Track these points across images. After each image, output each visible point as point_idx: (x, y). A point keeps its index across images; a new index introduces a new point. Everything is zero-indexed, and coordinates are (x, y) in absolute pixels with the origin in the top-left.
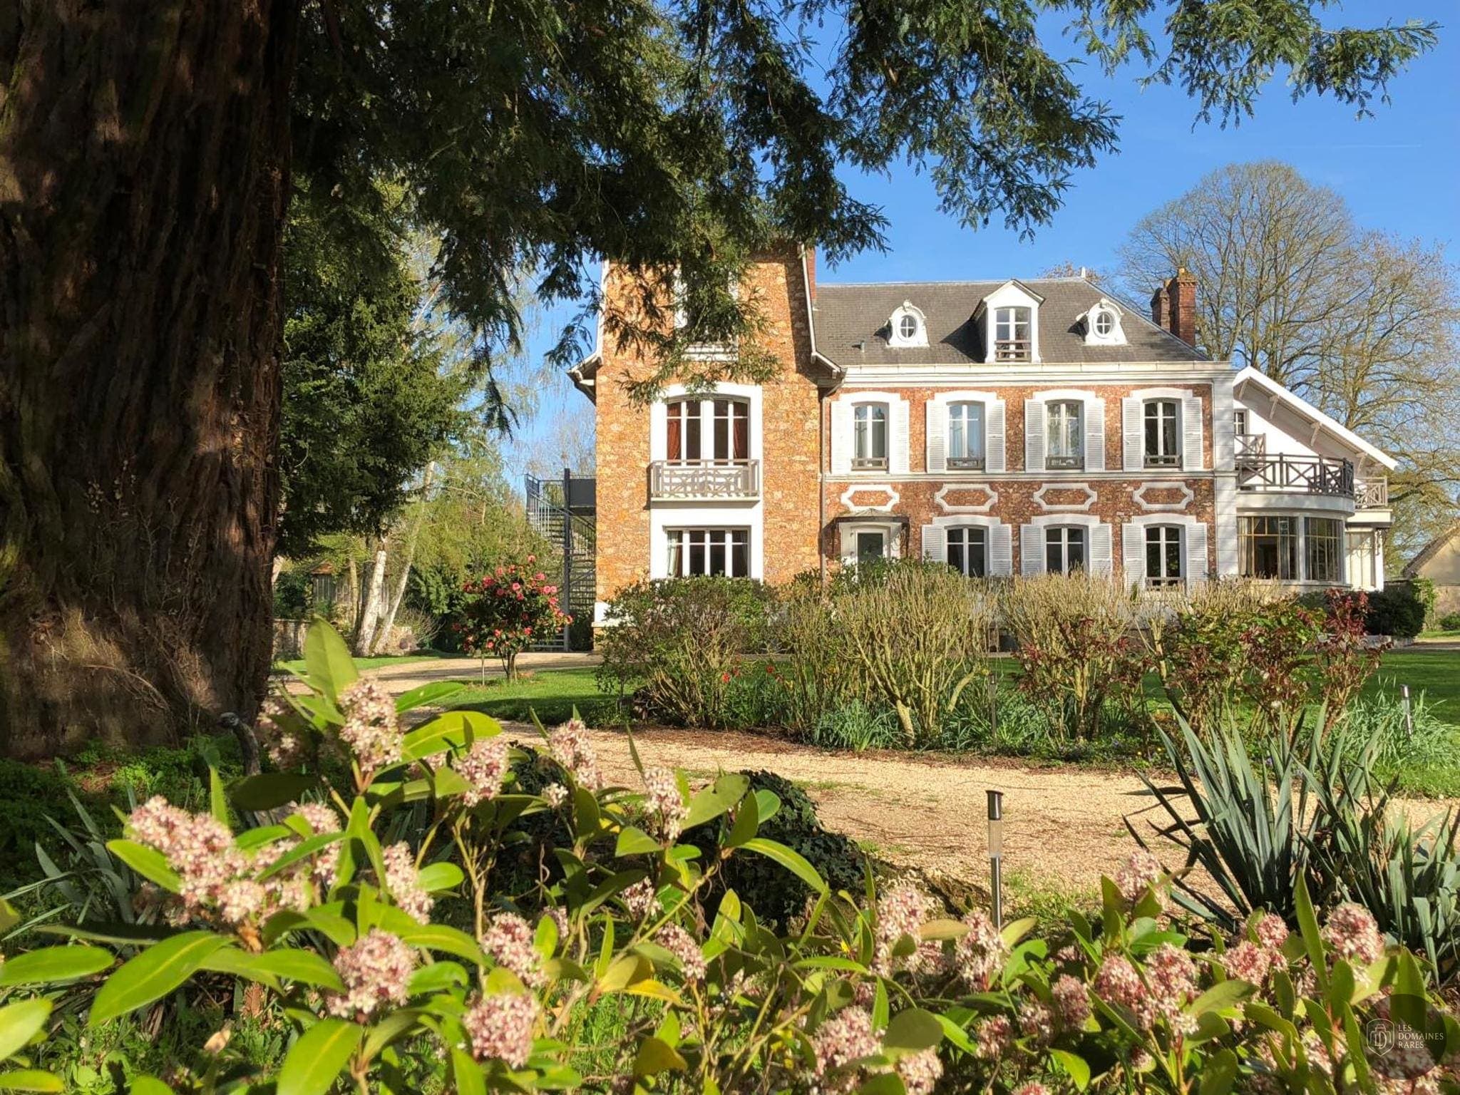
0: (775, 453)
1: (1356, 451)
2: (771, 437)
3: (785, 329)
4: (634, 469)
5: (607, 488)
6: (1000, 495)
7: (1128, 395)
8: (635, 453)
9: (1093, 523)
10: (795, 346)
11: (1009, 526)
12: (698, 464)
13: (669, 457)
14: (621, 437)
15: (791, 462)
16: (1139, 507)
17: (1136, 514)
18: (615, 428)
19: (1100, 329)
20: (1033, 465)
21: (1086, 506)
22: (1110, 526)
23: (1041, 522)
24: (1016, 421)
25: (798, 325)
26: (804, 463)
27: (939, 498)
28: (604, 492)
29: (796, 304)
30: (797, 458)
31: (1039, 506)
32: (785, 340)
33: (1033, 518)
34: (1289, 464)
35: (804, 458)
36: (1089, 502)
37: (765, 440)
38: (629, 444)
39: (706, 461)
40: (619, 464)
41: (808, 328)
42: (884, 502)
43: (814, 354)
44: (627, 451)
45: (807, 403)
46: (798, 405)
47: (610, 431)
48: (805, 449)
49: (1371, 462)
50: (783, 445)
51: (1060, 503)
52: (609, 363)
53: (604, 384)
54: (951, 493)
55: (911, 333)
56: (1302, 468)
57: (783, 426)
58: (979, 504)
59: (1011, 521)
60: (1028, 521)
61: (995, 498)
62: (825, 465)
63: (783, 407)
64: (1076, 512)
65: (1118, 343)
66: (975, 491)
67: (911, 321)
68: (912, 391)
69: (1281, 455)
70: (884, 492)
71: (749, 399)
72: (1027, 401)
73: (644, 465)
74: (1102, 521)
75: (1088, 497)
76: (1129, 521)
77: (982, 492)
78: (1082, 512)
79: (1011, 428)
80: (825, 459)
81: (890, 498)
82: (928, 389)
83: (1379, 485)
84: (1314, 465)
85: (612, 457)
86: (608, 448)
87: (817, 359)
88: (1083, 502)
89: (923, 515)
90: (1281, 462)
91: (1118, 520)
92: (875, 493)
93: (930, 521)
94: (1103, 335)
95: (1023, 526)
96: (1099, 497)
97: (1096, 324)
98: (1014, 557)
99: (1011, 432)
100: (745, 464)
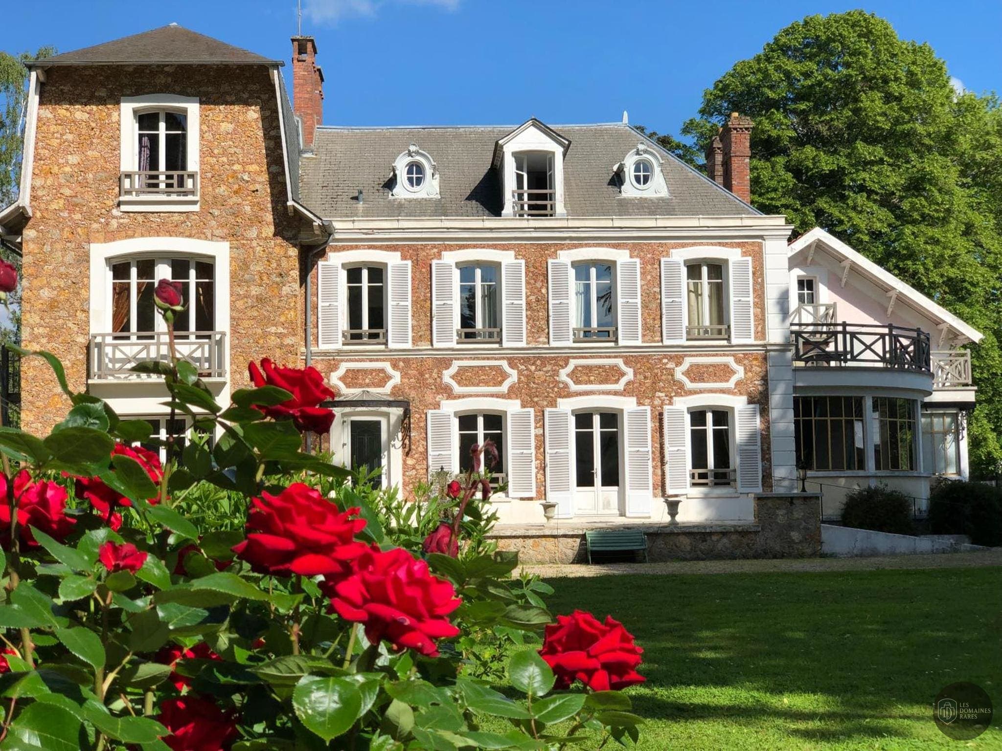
0: (246, 324)
1: (937, 322)
2: (240, 304)
3: (259, 173)
4: (69, 344)
5: (34, 367)
6: (520, 373)
7: (668, 255)
8: (70, 324)
9: (628, 405)
10: (272, 195)
11: (532, 410)
12: (152, 337)
13: (115, 329)
14: (53, 305)
15: (265, 335)
16: (681, 386)
17: (678, 394)
18: (46, 293)
19: (637, 179)
20: (558, 338)
21: (620, 386)
22: (648, 408)
23: (567, 406)
24: (539, 285)
25: (274, 169)
26: (280, 336)
27: (447, 376)
28: (31, 373)
29: (272, 144)
30: (273, 329)
31: (566, 386)
32: (258, 187)
33: (559, 400)
34: (853, 335)
35: (281, 330)
36: (624, 381)
37: (233, 308)
38: (63, 313)
39: (159, 334)
40: (50, 338)
41: (283, 173)
42: (382, 383)
43: (290, 203)
44: (60, 322)
45: (284, 263)
46: (274, 265)
47: (38, 298)
48: (283, 319)
49: (954, 334)
50: (256, 314)
51: (591, 382)
52: (38, 215)
53: (33, 240)
54: (462, 370)
55: (419, 181)
56: (868, 340)
57: (255, 291)
58: (495, 385)
59: (534, 405)
60: (553, 404)
61: (513, 376)
62: (311, 338)
63: (256, 268)
64: (608, 393)
65: (659, 195)
66: (491, 367)
67: (420, 169)
68: (416, 249)
69: (844, 325)
70: (382, 371)
71: (213, 258)
72: (550, 261)
73: (81, 340)
74: (639, 403)
75: (623, 374)
76: (671, 403)
77: (499, 369)
78: (616, 393)
79: (533, 293)
80: (311, 330)
81: (389, 378)
82: (434, 247)
83: (962, 359)
84: (883, 336)
85: (41, 330)
86: (37, 319)
87: (295, 210)
88: (617, 381)
89: (429, 398)
90: (844, 333)
91: (657, 402)
92: (372, 371)
93: (437, 406)
94: (641, 186)
95: (548, 410)
96: (635, 374)
97: (633, 174)
98: (537, 448)
99: (533, 298)
100: (209, 337)
